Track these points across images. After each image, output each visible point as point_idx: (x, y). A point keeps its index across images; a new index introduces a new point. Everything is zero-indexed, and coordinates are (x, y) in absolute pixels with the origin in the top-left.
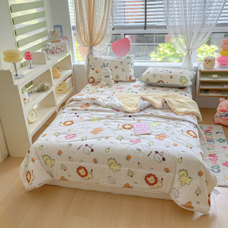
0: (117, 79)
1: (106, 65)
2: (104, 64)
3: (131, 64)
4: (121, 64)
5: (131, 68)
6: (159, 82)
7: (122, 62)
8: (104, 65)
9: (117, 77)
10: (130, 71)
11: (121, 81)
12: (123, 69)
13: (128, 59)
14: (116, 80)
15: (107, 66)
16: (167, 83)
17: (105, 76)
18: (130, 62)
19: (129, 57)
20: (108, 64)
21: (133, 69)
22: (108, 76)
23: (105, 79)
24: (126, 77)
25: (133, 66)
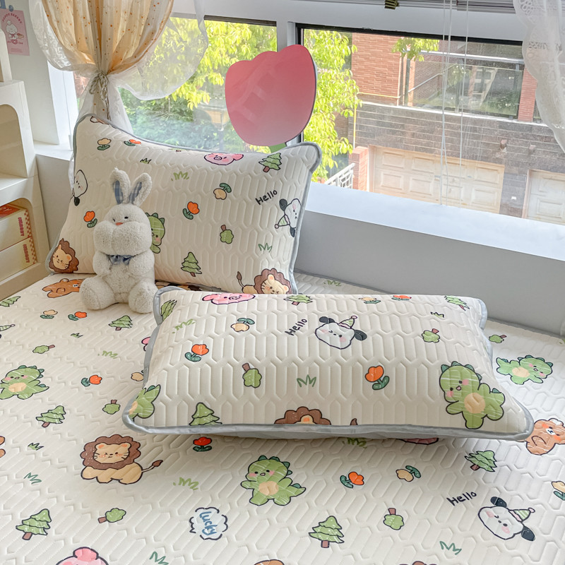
0: (193, 274)
2: (118, 183)
3: (283, 204)
4: (221, 194)
5: (277, 226)
7: (226, 188)
8: (118, 192)
9: (191, 263)
10: (268, 247)
12: (224, 228)
13: (266, 169)
15: (132, 199)
17: (109, 257)
18: (275, 193)
19: (278, 163)
20: (143, 189)
21: (293, 236)
22: (125, 259)
23: (108, 272)
24: (239, 277)
25: (297, 216)
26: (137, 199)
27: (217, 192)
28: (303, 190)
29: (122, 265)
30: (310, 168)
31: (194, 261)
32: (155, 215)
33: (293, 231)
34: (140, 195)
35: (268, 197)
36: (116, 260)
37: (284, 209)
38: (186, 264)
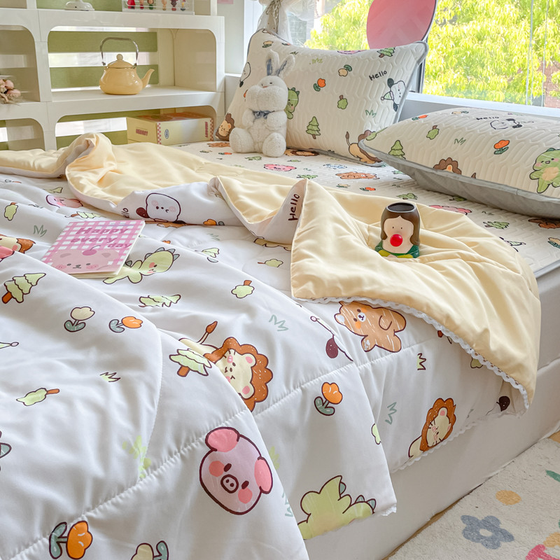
0: (314, 137)
1: (275, 67)
2: (270, 60)
3: (391, 83)
4: (344, 72)
5: (383, 98)
6: (442, 165)
7: (348, 68)
8: (269, 67)
9: (314, 128)
10: (372, 114)
11: (331, 153)
12: (341, 97)
13: (382, 56)
14: (306, 140)
15: (278, 73)
16: (474, 176)
17: (254, 112)
18: (385, 73)
19: (392, 51)
20: (287, 65)
21: (396, 111)
22: (265, 114)
23: (251, 123)
24: (347, 136)
25: (401, 95)
26: (282, 72)
27: (341, 71)
28: (409, 76)
29: (262, 118)
30: (417, 59)
31: (316, 124)
32: (293, 89)
33: (396, 107)
34: (284, 70)
35: (379, 75)
36: (258, 115)
37: (390, 86)
38: (309, 128)
